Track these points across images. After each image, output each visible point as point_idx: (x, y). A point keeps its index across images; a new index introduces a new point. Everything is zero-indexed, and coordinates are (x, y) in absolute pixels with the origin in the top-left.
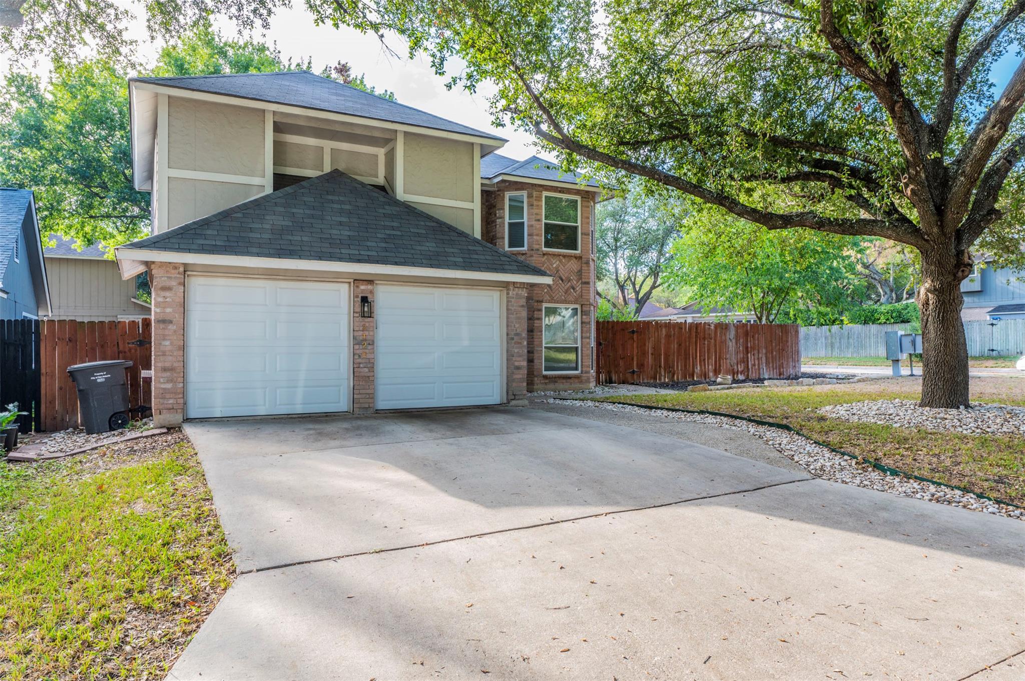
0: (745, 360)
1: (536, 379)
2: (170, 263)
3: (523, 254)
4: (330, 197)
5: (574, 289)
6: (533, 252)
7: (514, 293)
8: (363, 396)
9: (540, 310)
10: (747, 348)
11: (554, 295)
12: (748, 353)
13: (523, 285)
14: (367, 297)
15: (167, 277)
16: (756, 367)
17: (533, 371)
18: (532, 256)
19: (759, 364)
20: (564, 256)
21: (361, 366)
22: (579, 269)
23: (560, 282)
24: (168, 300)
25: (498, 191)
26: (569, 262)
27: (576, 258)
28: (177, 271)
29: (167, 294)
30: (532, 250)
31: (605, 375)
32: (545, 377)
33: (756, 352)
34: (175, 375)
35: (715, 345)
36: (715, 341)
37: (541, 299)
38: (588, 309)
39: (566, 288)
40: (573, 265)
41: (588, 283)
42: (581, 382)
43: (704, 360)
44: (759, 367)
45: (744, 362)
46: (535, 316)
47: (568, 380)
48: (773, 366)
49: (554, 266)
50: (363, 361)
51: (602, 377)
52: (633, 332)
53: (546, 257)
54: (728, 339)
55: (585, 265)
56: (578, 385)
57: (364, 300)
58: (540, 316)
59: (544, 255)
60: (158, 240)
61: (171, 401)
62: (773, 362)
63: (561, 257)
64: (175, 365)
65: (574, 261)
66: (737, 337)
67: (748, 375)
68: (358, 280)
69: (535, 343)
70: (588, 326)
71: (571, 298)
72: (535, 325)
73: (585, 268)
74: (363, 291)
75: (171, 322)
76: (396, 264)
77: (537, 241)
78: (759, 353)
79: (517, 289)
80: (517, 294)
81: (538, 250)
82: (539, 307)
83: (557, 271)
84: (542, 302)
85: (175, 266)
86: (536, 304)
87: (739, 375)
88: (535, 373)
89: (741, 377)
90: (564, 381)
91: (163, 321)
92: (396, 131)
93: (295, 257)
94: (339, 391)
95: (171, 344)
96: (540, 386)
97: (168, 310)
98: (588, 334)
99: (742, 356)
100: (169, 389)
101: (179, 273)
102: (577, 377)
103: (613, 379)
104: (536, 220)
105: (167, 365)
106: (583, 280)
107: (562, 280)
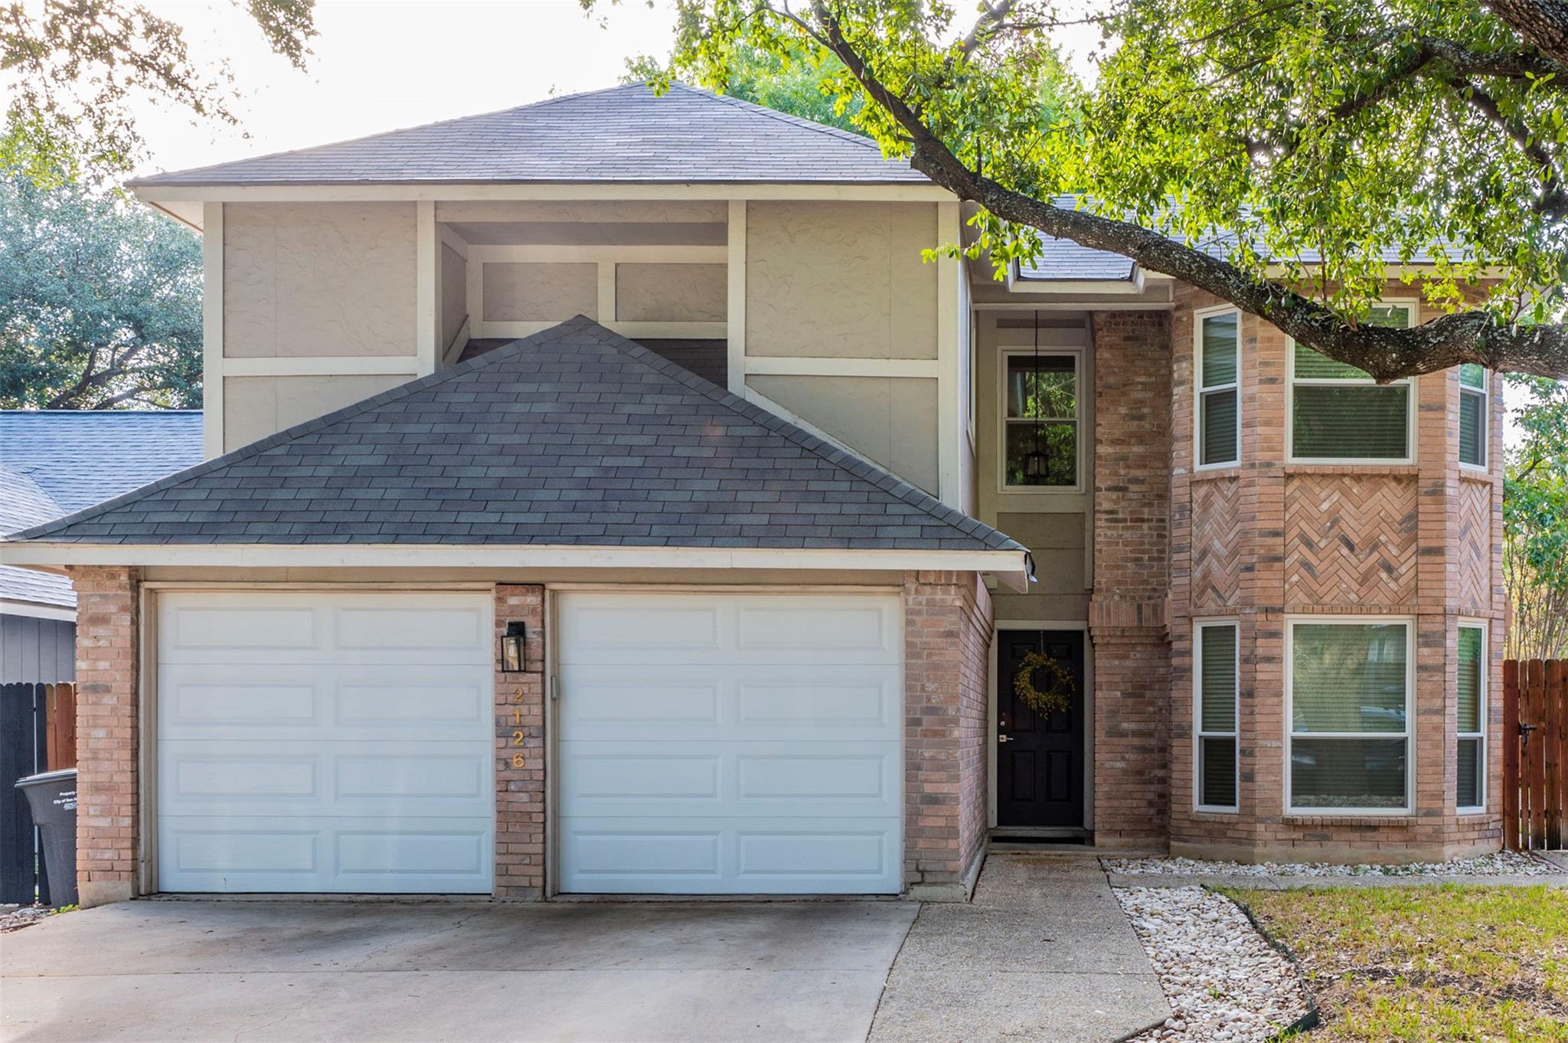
1: (1260, 827)
2: (100, 567)
3: (1233, 479)
4: (520, 388)
5: (1389, 569)
6: (1255, 472)
7: (923, 599)
8: (517, 859)
9: (1277, 635)
11: (1321, 591)
13: (945, 579)
14: (523, 624)
15: (101, 596)
17: (1253, 807)
18: (1250, 484)
20: (1358, 478)
21: (512, 787)
22: (1406, 511)
23: (1345, 551)
24: (101, 643)
25: (1177, 308)
26: (1373, 492)
27: (1398, 479)
28: (114, 583)
29: (101, 631)
30: (1253, 466)
31: (1538, 823)
32: (1291, 824)
34: (115, 799)
37: (1277, 603)
38: (1438, 628)
39: (1363, 568)
40: (1392, 501)
41: (1439, 551)
42: (1412, 841)
46: (1260, 652)
47: (1369, 834)
49: (1325, 506)
50: (516, 776)
51: (1527, 828)
53: (1296, 483)
55: (1428, 499)
56: (1401, 850)
57: (517, 630)
58: (1275, 652)
59: (1289, 477)
60: (77, 520)
61: (108, 855)
63: (1347, 480)
64: (117, 778)
65: (1393, 489)
68: (506, 584)
69: (1258, 727)
70: (1437, 677)
71: (1380, 598)
72: (1260, 676)
73: (1427, 505)
74: (513, 609)
75: (107, 690)
76: (578, 540)
77: (1267, 439)
79: (928, 589)
80: (930, 603)
81: (1269, 465)
82: (1273, 627)
83: (1335, 523)
84: (1281, 610)
85: (111, 572)
86: (1262, 617)
88: (1258, 811)
90: (1355, 836)
91: (94, 689)
92: (726, 203)
93: (341, 538)
94: (479, 842)
95: (110, 735)
96: (1276, 849)
97: (103, 665)
98: (1437, 703)
100: (103, 829)
101: (120, 587)
102: (1398, 827)
104: (1261, 382)
105: (102, 778)
106: (1422, 543)
107: (1351, 547)
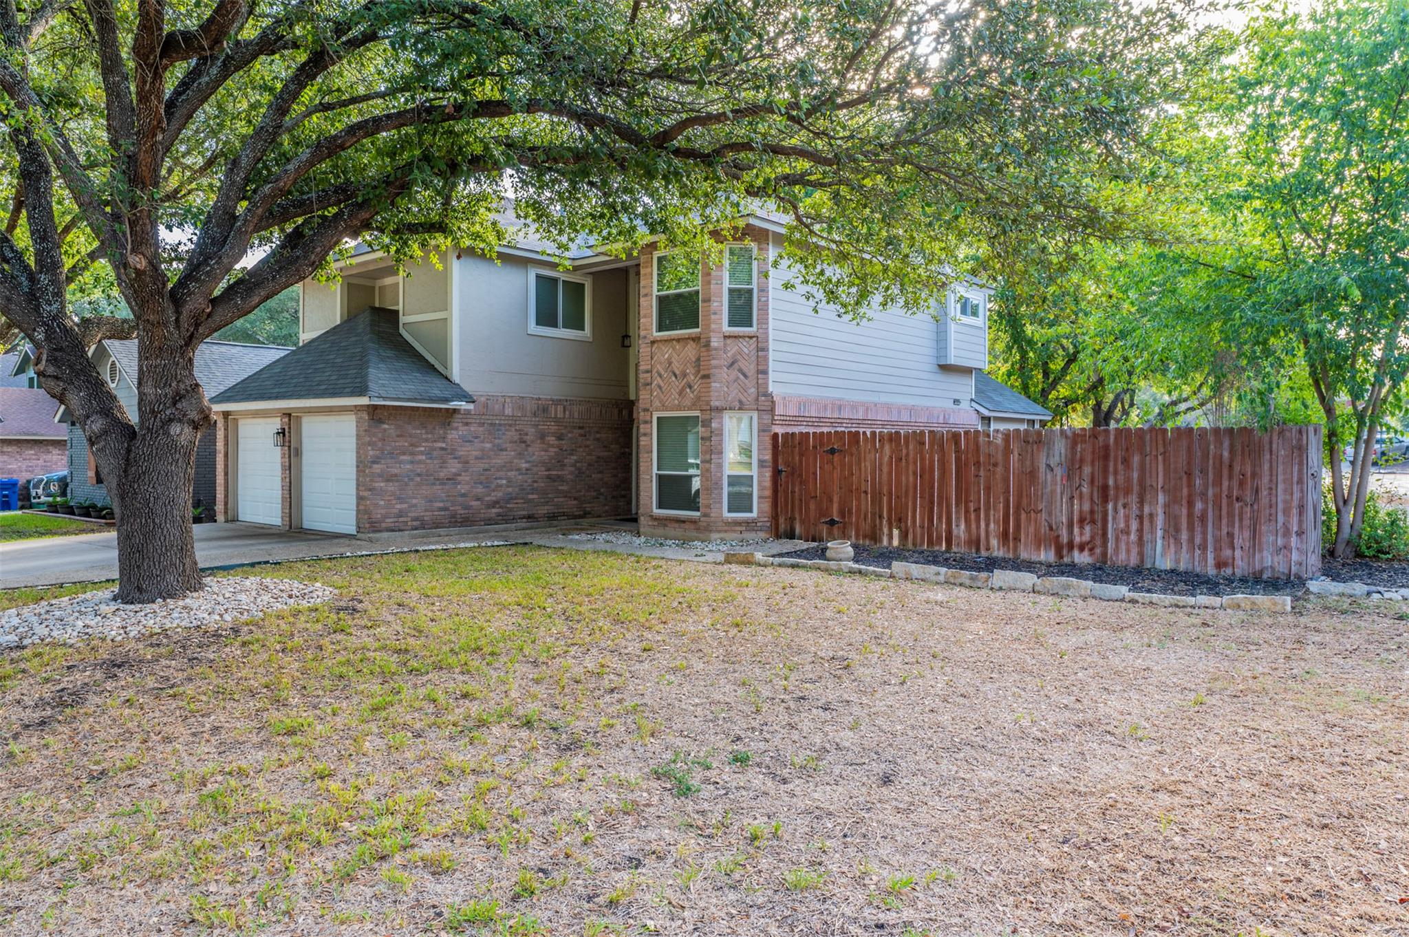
0: (1098, 517)
5: (690, 387)
7: (359, 416)
8: (284, 515)
9: (650, 423)
10: (1105, 488)
11: (665, 399)
12: (1105, 499)
14: (285, 429)
16: (1133, 537)
19: (1140, 531)
20: (678, 340)
22: (696, 356)
23: (674, 379)
26: (684, 347)
27: (693, 339)
32: (657, 518)
33: (1134, 499)
35: (1006, 480)
36: (1007, 469)
37: (650, 406)
38: (708, 417)
39: (680, 387)
40: (691, 351)
41: (709, 376)
43: (977, 510)
44: (1141, 538)
45: (1093, 522)
46: (641, 431)
48: (1191, 540)
49: (666, 356)
50: (285, 484)
52: (832, 451)
53: (657, 345)
54: (1043, 467)
55: (704, 349)
57: (283, 431)
58: (649, 432)
59: (654, 342)
62: (1191, 528)
63: (676, 342)
65: (691, 345)
66: (1073, 467)
67: (1104, 554)
70: (707, 443)
71: (687, 402)
72: (641, 443)
73: (704, 352)
75: (221, 452)
78: (1141, 502)
83: (670, 364)
84: (651, 410)
86: (642, 414)
87: (1076, 553)
88: (642, 510)
89: (1082, 558)
95: (221, 467)
96: (648, 530)
97: (221, 444)
99: (1087, 507)
101: (223, 418)
102: (694, 522)
103: (798, 531)
104: (643, 296)
106: (703, 373)
107: (676, 376)
